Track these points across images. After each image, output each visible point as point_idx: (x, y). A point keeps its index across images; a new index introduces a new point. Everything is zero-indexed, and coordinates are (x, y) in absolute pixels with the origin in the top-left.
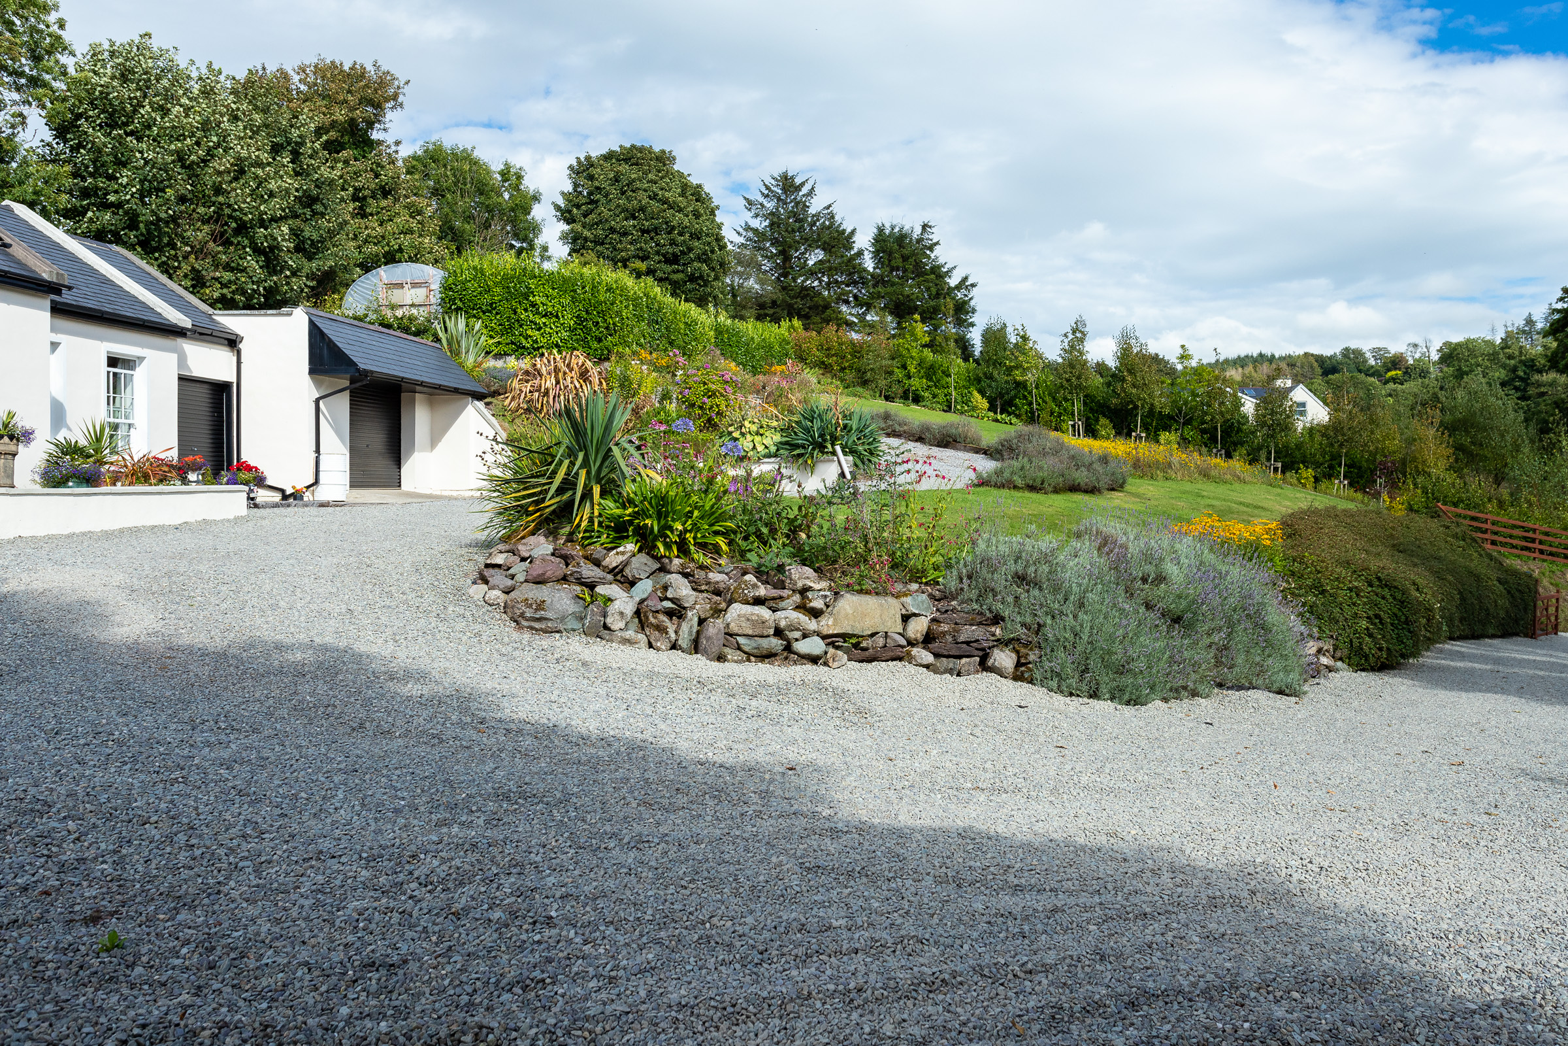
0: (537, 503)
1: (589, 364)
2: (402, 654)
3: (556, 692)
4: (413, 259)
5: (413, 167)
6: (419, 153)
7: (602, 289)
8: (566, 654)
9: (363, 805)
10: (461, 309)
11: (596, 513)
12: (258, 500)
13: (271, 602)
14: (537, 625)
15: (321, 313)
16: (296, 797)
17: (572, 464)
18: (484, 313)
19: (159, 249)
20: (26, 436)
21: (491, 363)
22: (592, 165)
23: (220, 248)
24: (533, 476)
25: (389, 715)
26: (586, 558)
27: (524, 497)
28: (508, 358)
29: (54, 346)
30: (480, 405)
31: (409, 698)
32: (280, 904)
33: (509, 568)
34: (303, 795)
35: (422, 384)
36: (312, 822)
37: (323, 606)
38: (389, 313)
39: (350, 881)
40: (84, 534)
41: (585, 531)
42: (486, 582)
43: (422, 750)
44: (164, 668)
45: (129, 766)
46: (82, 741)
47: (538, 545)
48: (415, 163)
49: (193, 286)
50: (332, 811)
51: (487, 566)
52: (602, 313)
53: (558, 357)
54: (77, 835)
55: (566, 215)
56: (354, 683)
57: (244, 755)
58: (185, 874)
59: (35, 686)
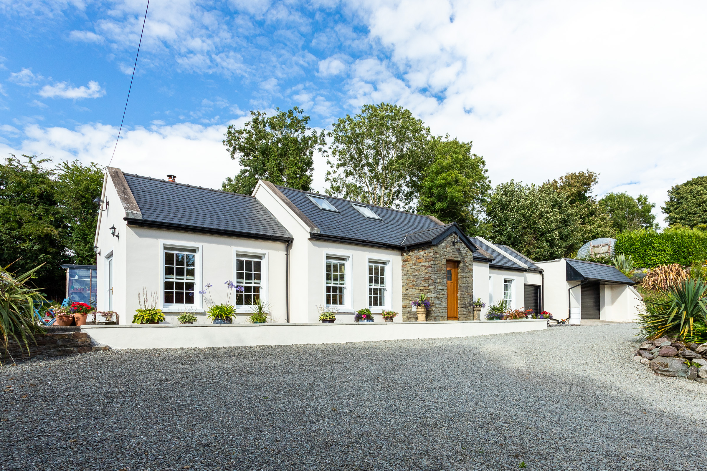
0: (662, 325)
1: (680, 269)
2: (608, 380)
3: (677, 401)
4: (603, 236)
5: (602, 203)
6: (604, 198)
7: (686, 238)
8: (679, 386)
9: (601, 434)
10: (622, 252)
11: (692, 329)
12: (550, 324)
13: (559, 358)
14: (665, 373)
15: (570, 259)
16: (575, 427)
17: (679, 309)
18: (632, 253)
19: (517, 245)
20: (483, 305)
21: (635, 272)
22: (679, 189)
23: (535, 242)
24: (660, 314)
25: (606, 402)
26: (687, 347)
27: (656, 323)
28: (643, 269)
29: (490, 277)
30: (632, 287)
31: (613, 397)
32: (575, 464)
33: (651, 350)
34: (578, 427)
35: (608, 281)
36: (583, 437)
37: (577, 361)
38: (594, 257)
39: (600, 462)
40: (499, 334)
41: (686, 336)
42: (641, 355)
43: (621, 417)
44: (527, 378)
45: (520, 409)
46: (506, 399)
47: (664, 341)
48: (602, 202)
49: (527, 255)
50: (589, 435)
51: (641, 349)
52: (686, 247)
53: (666, 267)
54: (508, 428)
55: (667, 210)
56: (591, 389)
57: (556, 410)
58: (542, 447)
59: (491, 380)
